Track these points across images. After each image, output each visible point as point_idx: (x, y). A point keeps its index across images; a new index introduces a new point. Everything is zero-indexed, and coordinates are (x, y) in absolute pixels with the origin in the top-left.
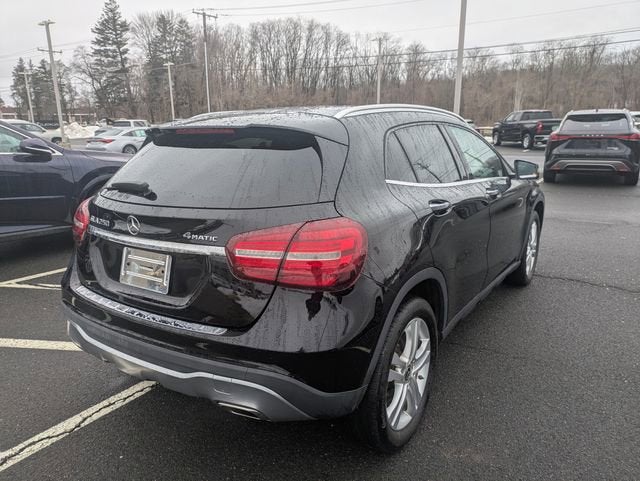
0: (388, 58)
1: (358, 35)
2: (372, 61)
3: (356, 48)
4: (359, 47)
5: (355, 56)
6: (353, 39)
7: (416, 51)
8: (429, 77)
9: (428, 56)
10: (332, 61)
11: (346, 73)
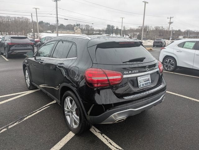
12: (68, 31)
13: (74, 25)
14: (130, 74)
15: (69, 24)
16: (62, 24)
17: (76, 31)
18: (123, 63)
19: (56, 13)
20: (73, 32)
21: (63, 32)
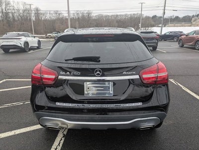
0: (27, 11)
1: (14, 2)
2: (21, 11)
3: (14, 6)
4: (15, 6)
5: (14, 9)
6: (12, 3)
7: (37, 10)
8: (43, 19)
9: (42, 12)
10: (4, 10)
11: (11, 15)
12: (183, 23)
13: (193, 15)
14: (68, 75)
15: (186, 15)
16: (178, 17)
17: (194, 23)
18: (66, 60)
19: (164, 5)
20: (189, 24)
21: (176, 25)
